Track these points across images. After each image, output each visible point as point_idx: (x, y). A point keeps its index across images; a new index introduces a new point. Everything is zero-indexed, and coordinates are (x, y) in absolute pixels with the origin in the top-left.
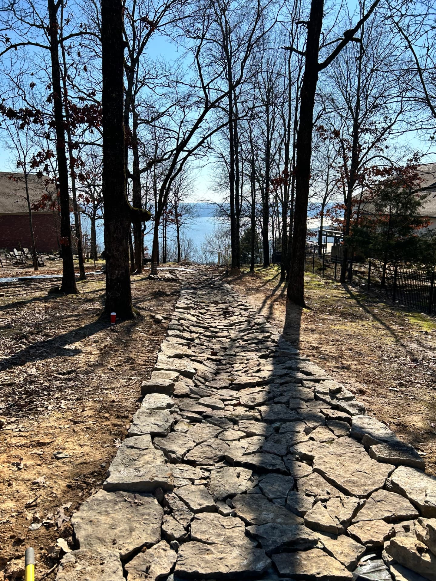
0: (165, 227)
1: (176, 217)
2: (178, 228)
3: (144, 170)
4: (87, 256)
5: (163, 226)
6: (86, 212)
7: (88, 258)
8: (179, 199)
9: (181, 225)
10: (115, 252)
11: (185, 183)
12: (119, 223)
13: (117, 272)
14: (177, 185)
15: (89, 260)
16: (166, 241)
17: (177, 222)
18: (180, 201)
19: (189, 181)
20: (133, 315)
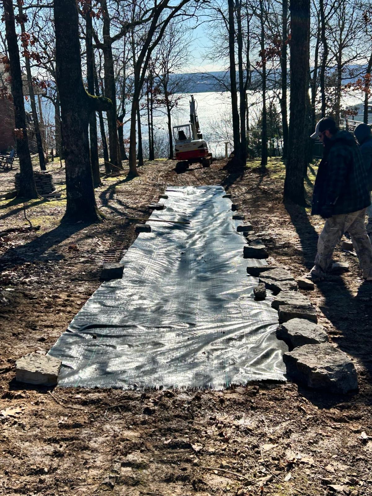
0: (151, 111)
1: (166, 97)
2: (169, 110)
3: (117, 37)
4: (52, 153)
5: (148, 109)
6: (48, 95)
7: (53, 157)
8: (168, 72)
9: (172, 107)
10: (74, 147)
11: (176, 49)
12: (76, 115)
13: (77, 169)
14: (165, 52)
15: (54, 159)
16: (152, 129)
17: (168, 103)
18: (169, 74)
19: (182, 46)
20: (97, 218)
